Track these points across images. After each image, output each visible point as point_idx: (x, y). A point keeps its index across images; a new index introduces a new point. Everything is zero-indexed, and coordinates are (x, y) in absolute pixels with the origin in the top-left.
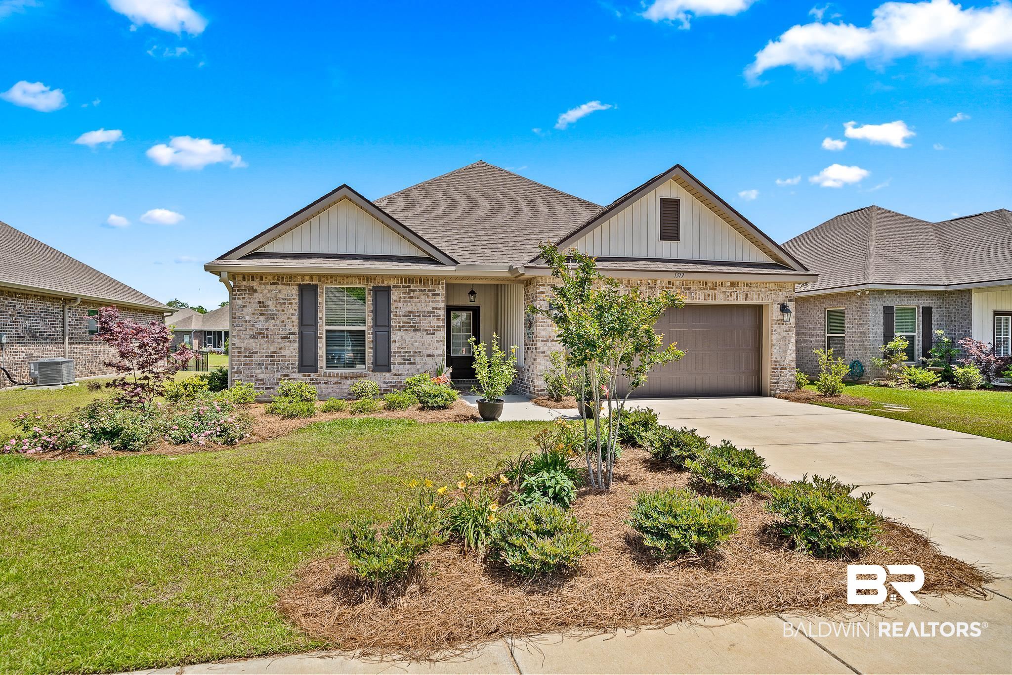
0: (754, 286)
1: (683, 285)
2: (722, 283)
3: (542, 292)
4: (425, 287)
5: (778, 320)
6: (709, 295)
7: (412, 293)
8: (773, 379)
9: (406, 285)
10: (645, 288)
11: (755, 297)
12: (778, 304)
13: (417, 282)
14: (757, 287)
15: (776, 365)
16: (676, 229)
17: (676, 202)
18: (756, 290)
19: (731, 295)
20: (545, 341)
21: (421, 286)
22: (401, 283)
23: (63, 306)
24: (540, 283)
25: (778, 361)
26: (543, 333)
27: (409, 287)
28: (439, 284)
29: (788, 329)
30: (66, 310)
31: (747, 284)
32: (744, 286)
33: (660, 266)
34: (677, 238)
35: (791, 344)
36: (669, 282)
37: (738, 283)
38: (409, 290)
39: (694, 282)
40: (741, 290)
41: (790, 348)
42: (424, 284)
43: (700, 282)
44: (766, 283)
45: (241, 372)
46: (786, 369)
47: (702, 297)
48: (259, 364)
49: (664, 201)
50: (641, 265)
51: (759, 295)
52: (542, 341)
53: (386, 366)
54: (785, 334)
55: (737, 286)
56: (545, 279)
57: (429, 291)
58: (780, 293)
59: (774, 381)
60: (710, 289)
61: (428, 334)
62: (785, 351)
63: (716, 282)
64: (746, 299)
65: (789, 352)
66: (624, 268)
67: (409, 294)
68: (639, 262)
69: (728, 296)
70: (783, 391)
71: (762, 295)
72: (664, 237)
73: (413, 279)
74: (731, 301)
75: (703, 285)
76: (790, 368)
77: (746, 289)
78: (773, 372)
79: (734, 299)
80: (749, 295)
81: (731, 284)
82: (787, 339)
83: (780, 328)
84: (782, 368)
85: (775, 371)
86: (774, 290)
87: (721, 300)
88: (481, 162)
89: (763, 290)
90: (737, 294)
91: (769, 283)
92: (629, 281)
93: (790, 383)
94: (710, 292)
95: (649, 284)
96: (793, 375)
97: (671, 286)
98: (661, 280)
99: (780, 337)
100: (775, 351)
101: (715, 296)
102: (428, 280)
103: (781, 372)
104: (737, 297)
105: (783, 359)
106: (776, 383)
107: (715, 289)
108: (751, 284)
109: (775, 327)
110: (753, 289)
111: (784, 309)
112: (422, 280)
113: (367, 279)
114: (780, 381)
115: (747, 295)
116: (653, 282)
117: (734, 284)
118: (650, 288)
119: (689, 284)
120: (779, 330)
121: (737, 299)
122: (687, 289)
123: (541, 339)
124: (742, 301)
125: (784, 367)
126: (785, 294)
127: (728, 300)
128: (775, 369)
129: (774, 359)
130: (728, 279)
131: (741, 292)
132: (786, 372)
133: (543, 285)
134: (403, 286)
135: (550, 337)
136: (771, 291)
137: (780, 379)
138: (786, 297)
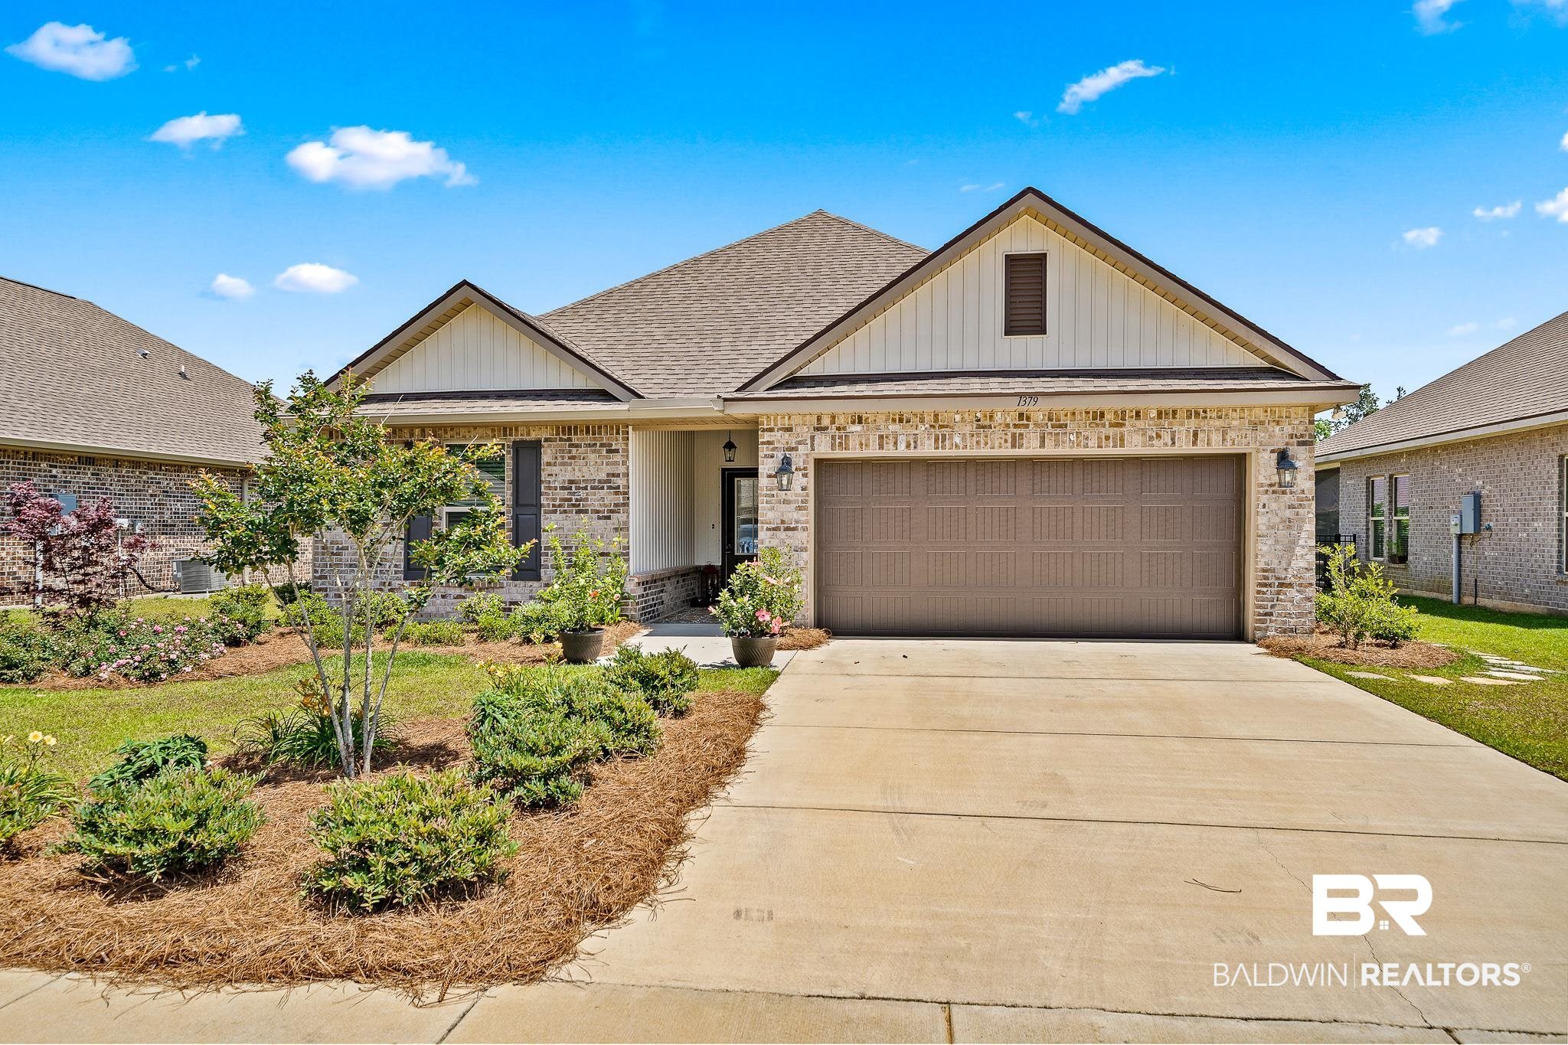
0: (1214, 415)
1: (1050, 419)
2: (1138, 414)
3: (769, 443)
4: (595, 439)
5: (1271, 485)
6: (1107, 438)
7: (574, 450)
8: (1260, 607)
9: (566, 437)
10: (969, 428)
11: (1216, 438)
12: (1272, 451)
13: (582, 431)
14: (1220, 417)
15: (1266, 578)
16: (1038, 311)
17: (1039, 261)
18: (1218, 423)
19: (1159, 436)
20: (774, 529)
21: (588, 439)
22: (558, 434)
23: (241, 480)
24: (765, 427)
25: (1273, 570)
26: (770, 515)
27: (570, 440)
28: (618, 433)
29: (1296, 503)
30: (246, 487)
31: (1197, 414)
32: (1189, 417)
33: (995, 385)
34: (1041, 329)
35: (1303, 535)
36: (1021, 415)
37: (1174, 412)
38: (570, 446)
39: (1074, 414)
40: (1182, 424)
41: (1302, 542)
42: (594, 434)
43: (1087, 413)
44: (1242, 409)
45: (326, 577)
46: (1290, 585)
47: (1093, 442)
48: (351, 566)
49: (1012, 261)
50: (955, 385)
51: (1224, 433)
52: (768, 529)
53: (533, 570)
54: (1289, 513)
55: (1174, 417)
56: (775, 419)
57: (602, 445)
58: (1277, 428)
59: (1261, 611)
60: (1111, 425)
61: (599, 518)
62: (1290, 548)
63: (1124, 412)
64: (1194, 443)
65: (1298, 551)
66: (915, 393)
67: (570, 452)
68: (953, 380)
69: (1151, 438)
70: (1284, 631)
71: (1231, 434)
72: (1012, 328)
73: (576, 427)
74: (1159, 448)
75: (1094, 418)
76: (1300, 585)
77: (1193, 423)
78: (1258, 592)
79: (1166, 444)
80: (1201, 435)
81: (1160, 413)
82: (1295, 524)
83: (1276, 500)
84: (1281, 585)
85: (1265, 589)
86: (1262, 423)
87: (1136, 446)
88: (820, 213)
89: (1235, 423)
90: (1173, 433)
91: (1250, 408)
92: (936, 415)
93: (1300, 615)
94: (1111, 431)
95: (979, 420)
96: (1309, 599)
97: (1025, 422)
98: (1005, 412)
99: (1278, 520)
100: (1265, 548)
101: (1122, 440)
102: (600, 427)
103: (1278, 593)
104: (1173, 439)
105: (1284, 565)
106: (1266, 614)
107: (1122, 425)
108: (1205, 412)
109: (1264, 498)
110: (1211, 422)
111: (1284, 460)
112: (591, 428)
113: (505, 429)
114: (1276, 611)
115: (1195, 435)
116: (985, 416)
117: (1166, 414)
118: (979, 427)
119: (1062, 418)
120: (1274, 506)
121: (1174, 443)
122: (1060, 426)
123: (765, 526)
124: (1184, 447)
125: (1288, 581)
126: (1288, 429)
127: (1153, 445)
128: (1265, 585)
129: (1261, 565)
130: (1152, 405)
131: (1183, 429)
132: (1292, 593)
133: (771, 430)
134: (561, 440)
135: (783, 522)
136: (1255, 425)
137: (1277, 608)
138: (1291, 436)
